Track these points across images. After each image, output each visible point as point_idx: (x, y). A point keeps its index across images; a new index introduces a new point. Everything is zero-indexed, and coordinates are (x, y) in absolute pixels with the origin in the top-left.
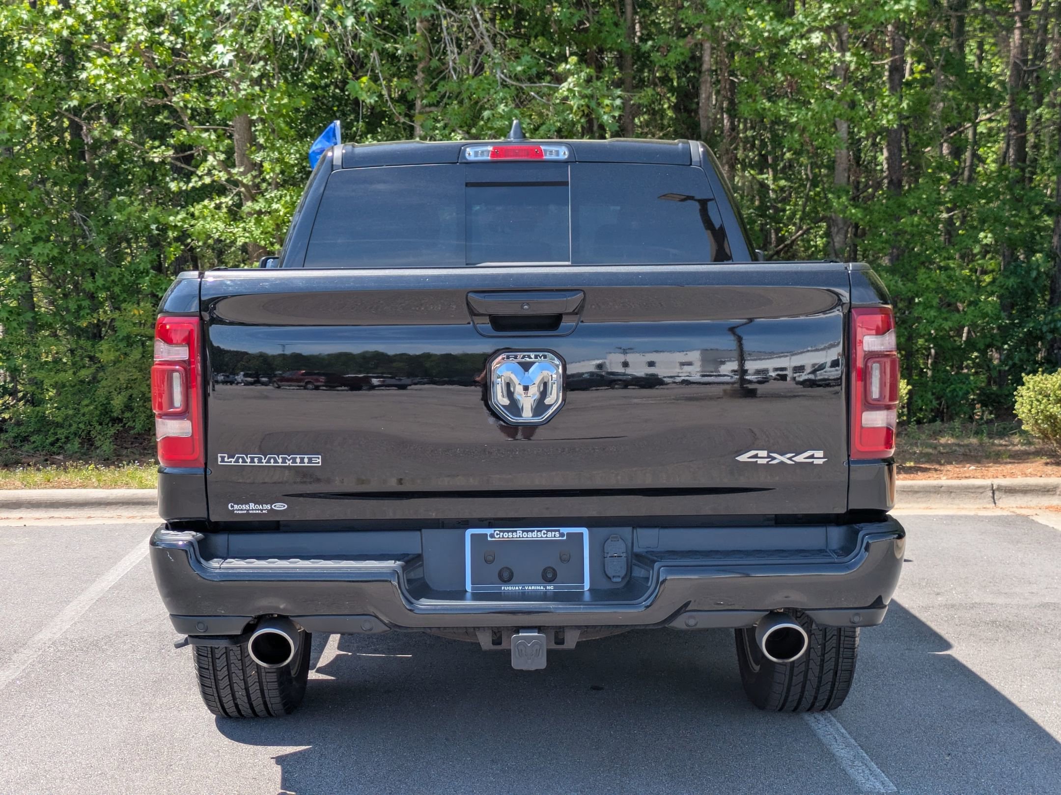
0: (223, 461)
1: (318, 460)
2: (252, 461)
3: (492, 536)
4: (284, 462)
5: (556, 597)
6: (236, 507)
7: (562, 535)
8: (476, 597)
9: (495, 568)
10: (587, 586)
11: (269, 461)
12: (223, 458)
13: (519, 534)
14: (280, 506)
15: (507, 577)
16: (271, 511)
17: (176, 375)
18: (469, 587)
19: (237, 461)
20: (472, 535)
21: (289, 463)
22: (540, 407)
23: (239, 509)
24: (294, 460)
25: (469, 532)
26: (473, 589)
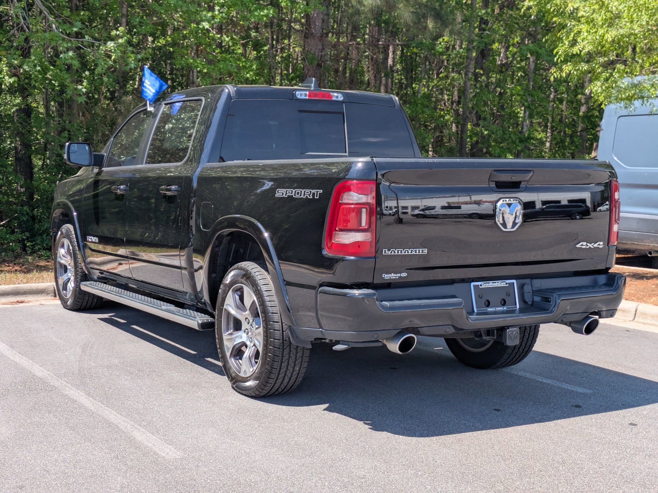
0: (385, 253)
1: (426, 251)
2: (398, 252)
3: (481, 285)
4: (411, 252)
5: (507, 312)
6: (386, 276)
7: (506, 284)
8: (478, 314)
9: (483, 300)
10: (518, 307)
11: (405, 252)
12: (385, 251)
13: (491, 284)
14: (404, 275)
15: (488, 304)
16: (400, 277)
17: (364, 210)
18: (475, 310)
19: (391, 253)
20: (474, 286)
21: (414, 253)
22: (514, 224)
23: (387, 276)
24: (416, 251)
25: (473, 284)
26: (477, 310)
